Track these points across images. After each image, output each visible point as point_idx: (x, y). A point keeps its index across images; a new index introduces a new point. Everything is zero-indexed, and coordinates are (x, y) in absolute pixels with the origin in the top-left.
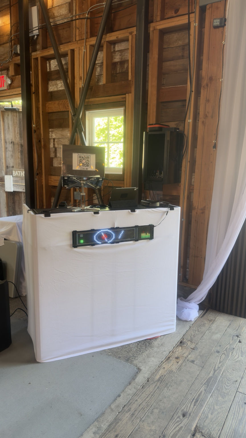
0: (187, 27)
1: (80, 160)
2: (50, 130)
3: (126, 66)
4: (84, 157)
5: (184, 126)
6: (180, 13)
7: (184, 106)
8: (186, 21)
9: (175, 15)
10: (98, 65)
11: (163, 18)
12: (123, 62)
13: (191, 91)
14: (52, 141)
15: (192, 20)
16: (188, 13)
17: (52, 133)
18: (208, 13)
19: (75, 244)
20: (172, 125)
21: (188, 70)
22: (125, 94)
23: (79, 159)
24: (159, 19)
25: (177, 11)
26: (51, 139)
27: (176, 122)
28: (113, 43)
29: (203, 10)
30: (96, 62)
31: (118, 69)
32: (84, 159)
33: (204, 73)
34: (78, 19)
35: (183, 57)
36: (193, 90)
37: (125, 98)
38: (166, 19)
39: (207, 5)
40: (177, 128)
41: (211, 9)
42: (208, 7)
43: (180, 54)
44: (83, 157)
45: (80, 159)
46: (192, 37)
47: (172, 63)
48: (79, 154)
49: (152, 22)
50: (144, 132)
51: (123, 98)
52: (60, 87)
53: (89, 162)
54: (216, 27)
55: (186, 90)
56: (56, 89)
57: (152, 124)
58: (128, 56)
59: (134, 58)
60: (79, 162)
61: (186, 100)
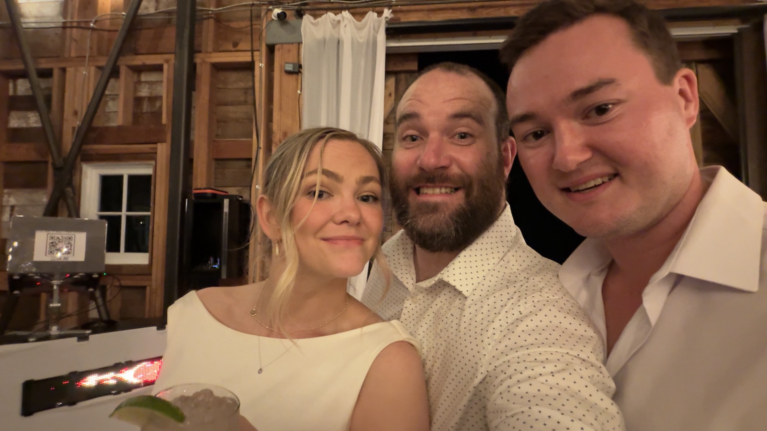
0: (249, 67)
1: (52, 243)
2: (6, 191)
3: (158, 104)
4: (61, 238)
5: (249, 194)
6: (240, 47)
7: (249, 166)
8: (249, 59)
9: (233, 49)
10: (109, 97)
11: (217, 50)
12: (153, 99)
13: (259, 148)
14: (8, 210)
15: (256, 59)
16: (250, 49)
17: (9, 197)
18: (277, 54)
19: (28, 409)
20: (232, 191)
21: (252, 120)
22: (156, 143)
23: (49, 241)
24: (210, 49)
25: (235, 45)
26: (6, 206)
27: (238, 188)
28: (138, 70)
29: (271, 49)
30: (107, 92)
31: (146, 107)
32: (61, 241)
33: (275, 127)
34: (75, 27)
35: (245, 103)
36: (261, 145)
37: (156, 148)
38: (220, 52)
39: (276, 44)
40: (239, 196)
41: (280, 50)
42: (277, 47)
43: (242, 98)
44: (58, 238)
45: (51, 241)
46: (257, 79)
47: (231, 108)
48: (51, 232)
49: (200, 52)
50: (187, 200)
51: (152, 148)
52: (33, 123)
53: (73, 247)
54: (289, 73)
55: (251, 145)
56: (24, 125)
57: (200, 189)
58: (163, 91)
59: (171, 96)
60: (48, 247)
61: (250, 160)
